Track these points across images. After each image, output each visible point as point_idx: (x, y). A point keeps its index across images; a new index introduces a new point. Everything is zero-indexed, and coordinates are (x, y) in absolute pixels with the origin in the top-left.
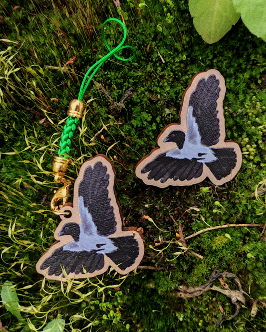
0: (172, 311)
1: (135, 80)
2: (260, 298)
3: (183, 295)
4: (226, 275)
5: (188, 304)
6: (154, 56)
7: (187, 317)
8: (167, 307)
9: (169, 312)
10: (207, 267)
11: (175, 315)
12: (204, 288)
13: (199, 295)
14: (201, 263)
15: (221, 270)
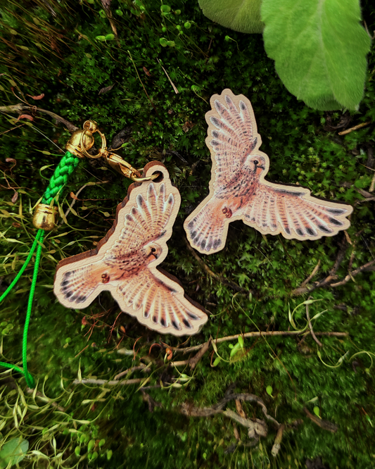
0: (172, 428)
1: (129, 120)
2: (289, 421)
3: (187, 413)
4: (245, 397)
5: (192, 425)
6: (160, 83)
7: (192, 437)
8: (165, 425)
9: (168, 431)
10: (221, 384)
11: (176, 434)
12: (215, 409)
13: (207, 415)
14: (214, 379)
15: (239, 390)
